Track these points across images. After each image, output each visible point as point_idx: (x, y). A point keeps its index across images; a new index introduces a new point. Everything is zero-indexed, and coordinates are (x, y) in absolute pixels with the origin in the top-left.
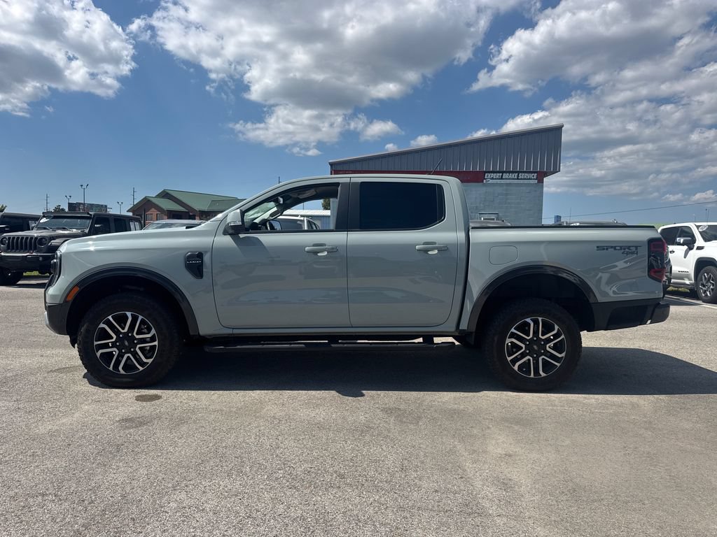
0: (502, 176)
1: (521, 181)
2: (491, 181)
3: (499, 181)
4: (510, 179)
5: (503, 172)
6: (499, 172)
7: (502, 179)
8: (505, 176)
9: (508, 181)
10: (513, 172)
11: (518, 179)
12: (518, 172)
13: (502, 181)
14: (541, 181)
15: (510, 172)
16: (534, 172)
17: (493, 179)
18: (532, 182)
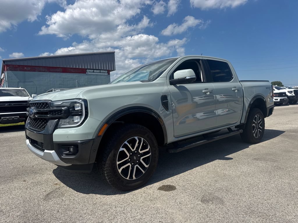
0: (94, 71)
1: (102, 74)
2: (89, 73)
3: (93, 73)
4: (97, 72)
5: (94, 69)
6: (93, 69)
7: (94, 72)
8: (95, 71)
9: (96, 73)
10: (98, 70)
11: (100, 73)
12: (100, 70)
13: (94, 73)
14: (109, 74)
15: (97, 70)
16: (106, 70)
17: (90, 72)
18: (106, 74)
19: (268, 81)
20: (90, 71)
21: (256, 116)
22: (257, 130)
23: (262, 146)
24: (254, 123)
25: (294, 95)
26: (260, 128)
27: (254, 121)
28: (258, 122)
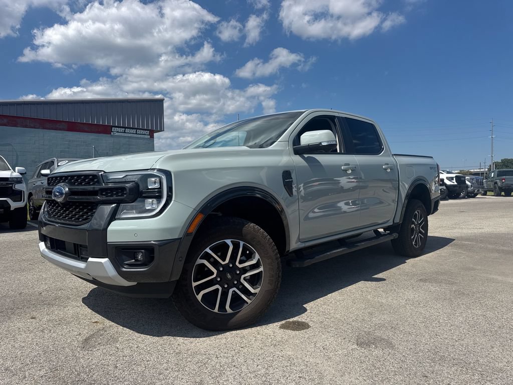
0: (125, 130)
1: (139, 136)
2: (117, 134)
3: (123, 134)
4: (131, 133)
5: (125, 128)
6: (123, 127)
7: (125, 133)
8: (127, 130)
9: (130, 135)
10: (132, 128)
11: (136, 134)
12: (137, 129)
13: (125, 135)
14: (152, 137)
15: (130, 128)
16: (148, 130)
17: (118, 132)
18: (146, 137)
19: (432, 157)
20: (119, 129)
21: (416, 212)
22: (418, 235)
23: (427, 261)
24: (413, 223)
25: (456, 183)
26: (420, 232)
27: (413, 220)
28: (419, 222)
